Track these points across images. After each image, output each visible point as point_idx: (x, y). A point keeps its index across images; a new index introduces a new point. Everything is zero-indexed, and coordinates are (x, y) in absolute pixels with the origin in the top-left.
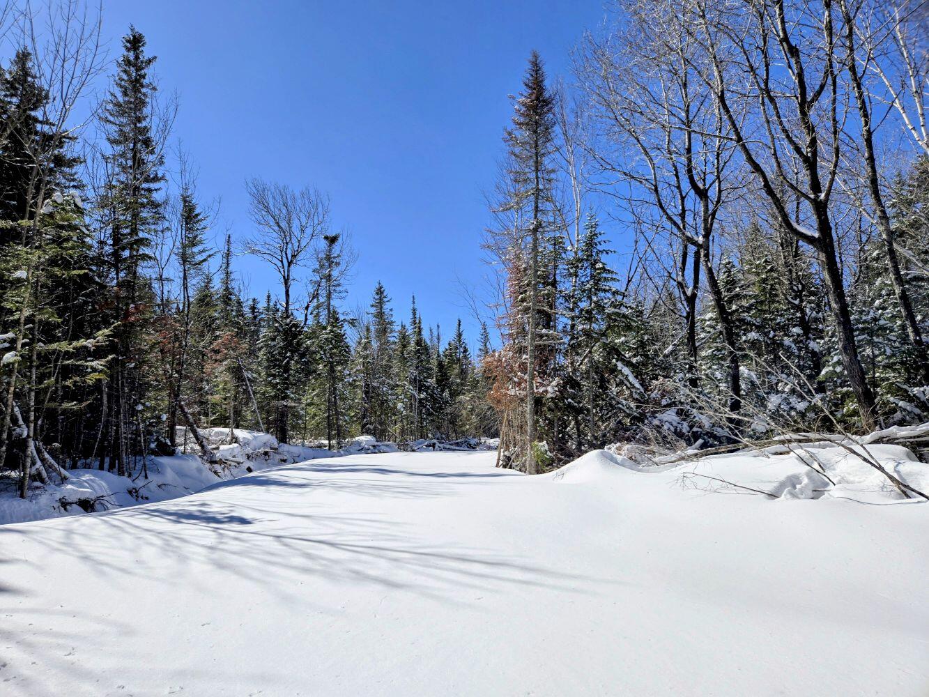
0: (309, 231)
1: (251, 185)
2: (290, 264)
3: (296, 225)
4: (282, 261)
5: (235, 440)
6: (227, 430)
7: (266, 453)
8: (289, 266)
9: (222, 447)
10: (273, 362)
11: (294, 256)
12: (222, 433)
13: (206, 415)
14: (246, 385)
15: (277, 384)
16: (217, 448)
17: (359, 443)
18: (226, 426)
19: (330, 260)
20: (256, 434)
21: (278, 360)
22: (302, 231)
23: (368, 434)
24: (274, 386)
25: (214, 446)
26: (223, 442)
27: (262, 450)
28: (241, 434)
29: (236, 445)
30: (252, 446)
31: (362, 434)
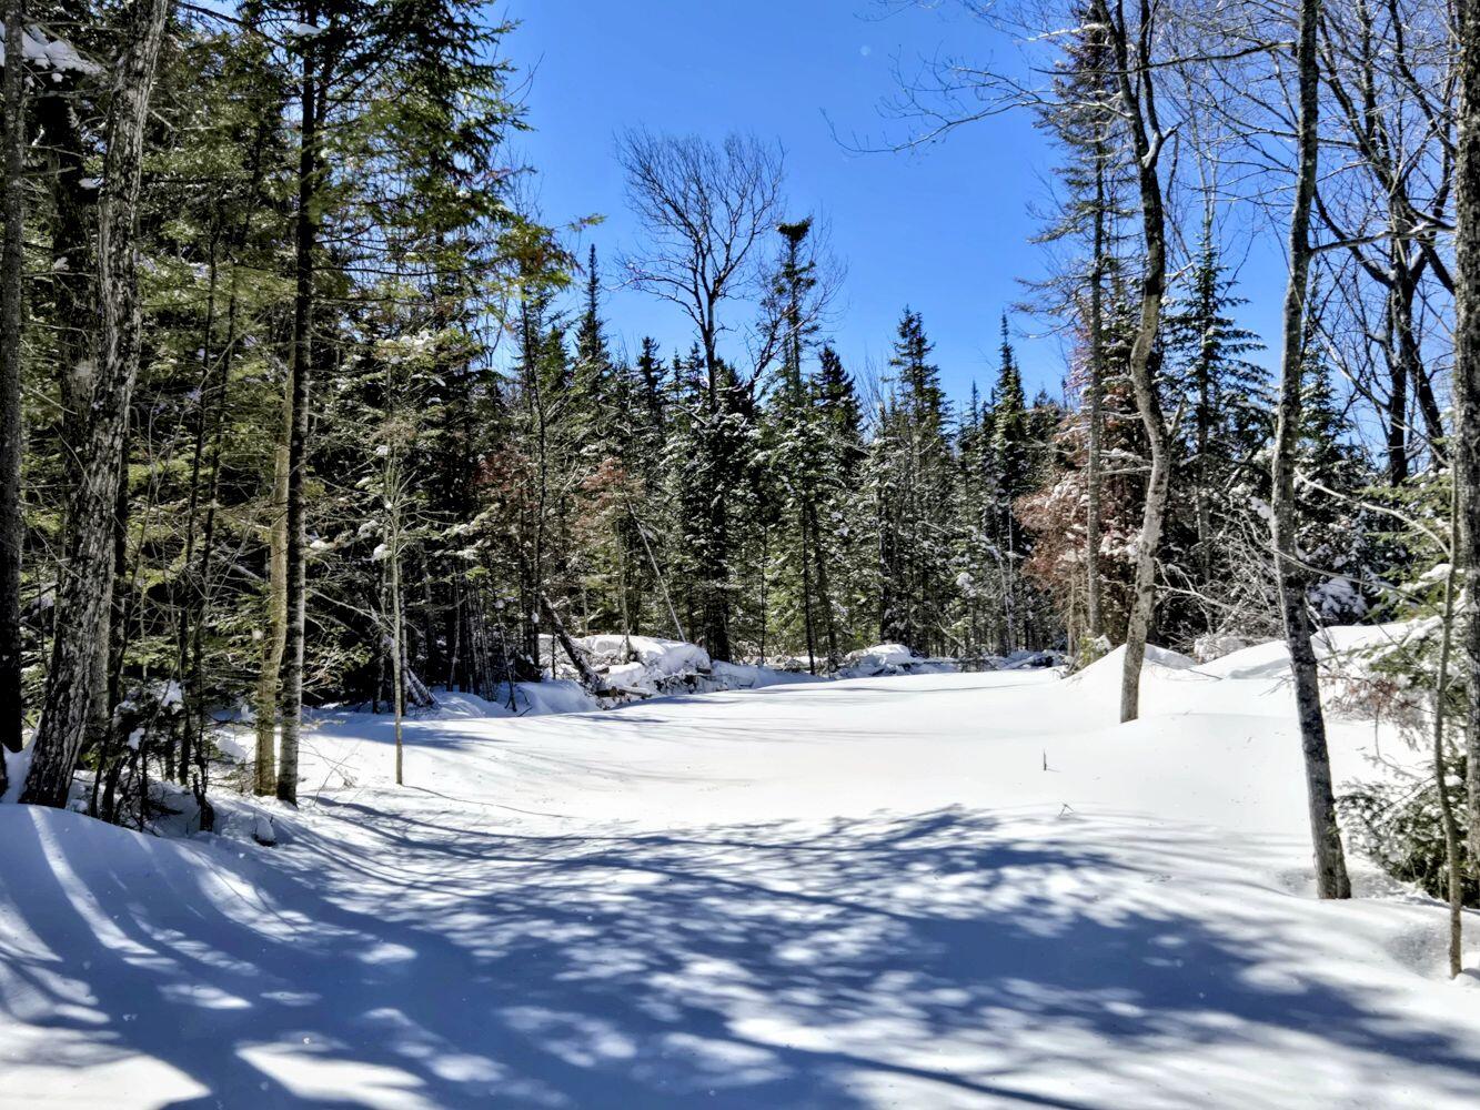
0: (745, 224)
1: (626, 145)
2: (712, 297)
3: (719, 213)
4: (696, 294)
5: (633, 656)
6: (618, 639)
7: (689, 679)
8: (711, 302)
9: (613, 669)
10: (693, 504)
11: (719, 281)
12: (610, 645)
13: (580, 612)
14: (645, 553)
15: (704, 547)
16: (606, 671)
17: (874, 660)
18: (617, 630)
19: (794, 278)
20: (670, 644)
21: (702, 499)
22: (733, 223)
23: (893, 640)
24: (697, 553)
25: (600, 667)
26: (613, 660)
27: (682, 674)
28: (643, 644)
29: (634, 665)
30: (664, 666)
31: (883, 640)
